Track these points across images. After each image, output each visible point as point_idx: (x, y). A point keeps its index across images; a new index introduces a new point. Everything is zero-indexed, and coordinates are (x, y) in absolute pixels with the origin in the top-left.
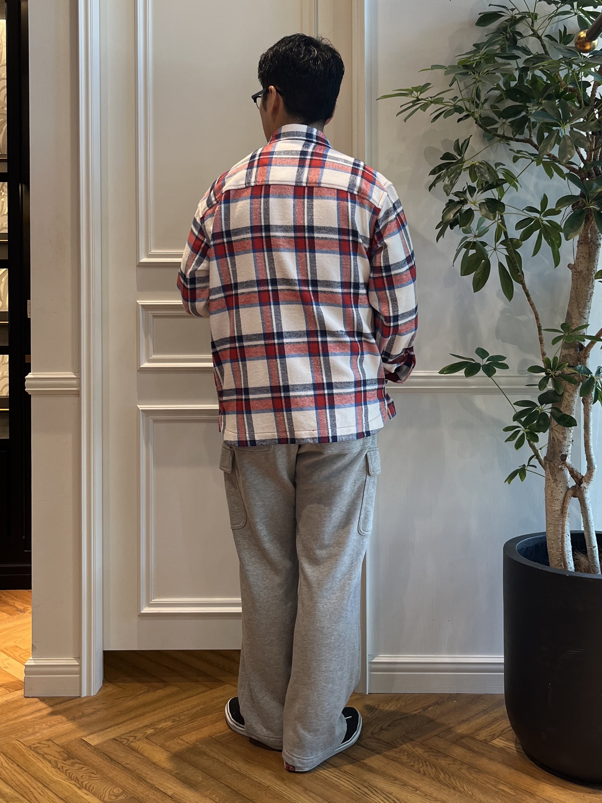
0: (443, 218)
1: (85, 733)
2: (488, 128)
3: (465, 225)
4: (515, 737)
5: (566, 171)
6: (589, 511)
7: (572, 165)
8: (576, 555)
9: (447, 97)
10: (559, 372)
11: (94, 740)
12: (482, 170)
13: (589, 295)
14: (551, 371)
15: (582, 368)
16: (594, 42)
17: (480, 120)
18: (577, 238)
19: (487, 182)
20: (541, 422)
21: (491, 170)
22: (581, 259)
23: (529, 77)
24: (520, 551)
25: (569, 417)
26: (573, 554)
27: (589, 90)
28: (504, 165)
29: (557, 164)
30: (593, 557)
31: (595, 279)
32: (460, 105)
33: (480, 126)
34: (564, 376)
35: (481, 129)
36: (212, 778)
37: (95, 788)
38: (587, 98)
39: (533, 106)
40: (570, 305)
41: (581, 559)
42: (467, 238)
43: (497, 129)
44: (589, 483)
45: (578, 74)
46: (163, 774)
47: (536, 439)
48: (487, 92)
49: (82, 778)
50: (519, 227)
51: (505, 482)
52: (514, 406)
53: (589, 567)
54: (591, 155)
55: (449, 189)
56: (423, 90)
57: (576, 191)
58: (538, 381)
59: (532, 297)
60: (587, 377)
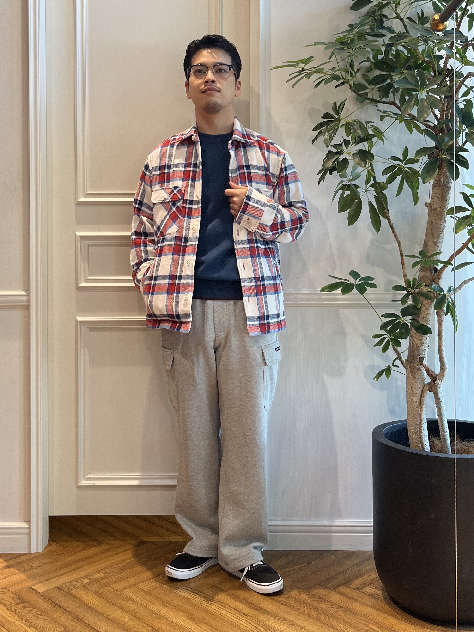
0: (323, 165)
1: (34, 582)
2: (360, 93)
3: (341, 171)
4: (382, 585)
5: (423, 127)
6: (442, 403)
7: (428, 123)
8: (431, 438)
9: (327, 68)
10: (417, 290)
11: (41, 588)
12: (355, 126)
13: (442, 228)
14: (411, 289)
15: (436, 287)
16: (446, 23)
17: (354, 86)
18: (432, 182)
19: (359, 137)
20: (403, 331)
21: (362, 127)
22: (436, 199)
23: (393, 52)
24: (386, 435)
25: (426, 327)
26: (429, 437)
27: (442, 62)
28: (373, 123)
29: (416, 122)
30: (445, 440)
31: (447, 215)
32: (337, 74)
33: (354, 91)
34: (421, 294)
35: (355, 93)
36: (137, 619)
37: (42, 627)
38: (440, 68)
39: (397, 75)
40: (427, 236)
41: (436, 442)
42: (342, 181)
43: (367, 93)
44: (442, 380)
45: (433, 49)
46: (97, 616)
47: (399, 344)
48: (360, 64)
49: (31, 619)
50: (385, 173)
51: (374, 379)
52: (381, 317)
53: (442, 448)
54: (443, 114)
55: (328, 142)
56: (307, 62)
57: (432, 144)
58: (400, 297)
59: (395, 229)
60: (440, 295)
